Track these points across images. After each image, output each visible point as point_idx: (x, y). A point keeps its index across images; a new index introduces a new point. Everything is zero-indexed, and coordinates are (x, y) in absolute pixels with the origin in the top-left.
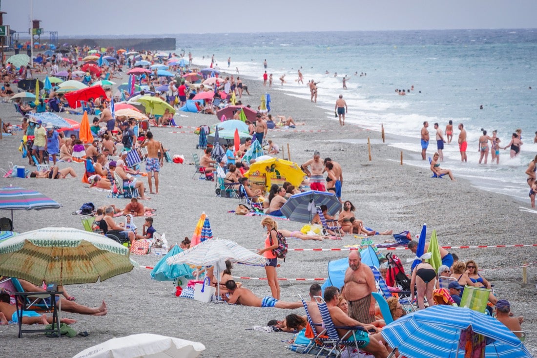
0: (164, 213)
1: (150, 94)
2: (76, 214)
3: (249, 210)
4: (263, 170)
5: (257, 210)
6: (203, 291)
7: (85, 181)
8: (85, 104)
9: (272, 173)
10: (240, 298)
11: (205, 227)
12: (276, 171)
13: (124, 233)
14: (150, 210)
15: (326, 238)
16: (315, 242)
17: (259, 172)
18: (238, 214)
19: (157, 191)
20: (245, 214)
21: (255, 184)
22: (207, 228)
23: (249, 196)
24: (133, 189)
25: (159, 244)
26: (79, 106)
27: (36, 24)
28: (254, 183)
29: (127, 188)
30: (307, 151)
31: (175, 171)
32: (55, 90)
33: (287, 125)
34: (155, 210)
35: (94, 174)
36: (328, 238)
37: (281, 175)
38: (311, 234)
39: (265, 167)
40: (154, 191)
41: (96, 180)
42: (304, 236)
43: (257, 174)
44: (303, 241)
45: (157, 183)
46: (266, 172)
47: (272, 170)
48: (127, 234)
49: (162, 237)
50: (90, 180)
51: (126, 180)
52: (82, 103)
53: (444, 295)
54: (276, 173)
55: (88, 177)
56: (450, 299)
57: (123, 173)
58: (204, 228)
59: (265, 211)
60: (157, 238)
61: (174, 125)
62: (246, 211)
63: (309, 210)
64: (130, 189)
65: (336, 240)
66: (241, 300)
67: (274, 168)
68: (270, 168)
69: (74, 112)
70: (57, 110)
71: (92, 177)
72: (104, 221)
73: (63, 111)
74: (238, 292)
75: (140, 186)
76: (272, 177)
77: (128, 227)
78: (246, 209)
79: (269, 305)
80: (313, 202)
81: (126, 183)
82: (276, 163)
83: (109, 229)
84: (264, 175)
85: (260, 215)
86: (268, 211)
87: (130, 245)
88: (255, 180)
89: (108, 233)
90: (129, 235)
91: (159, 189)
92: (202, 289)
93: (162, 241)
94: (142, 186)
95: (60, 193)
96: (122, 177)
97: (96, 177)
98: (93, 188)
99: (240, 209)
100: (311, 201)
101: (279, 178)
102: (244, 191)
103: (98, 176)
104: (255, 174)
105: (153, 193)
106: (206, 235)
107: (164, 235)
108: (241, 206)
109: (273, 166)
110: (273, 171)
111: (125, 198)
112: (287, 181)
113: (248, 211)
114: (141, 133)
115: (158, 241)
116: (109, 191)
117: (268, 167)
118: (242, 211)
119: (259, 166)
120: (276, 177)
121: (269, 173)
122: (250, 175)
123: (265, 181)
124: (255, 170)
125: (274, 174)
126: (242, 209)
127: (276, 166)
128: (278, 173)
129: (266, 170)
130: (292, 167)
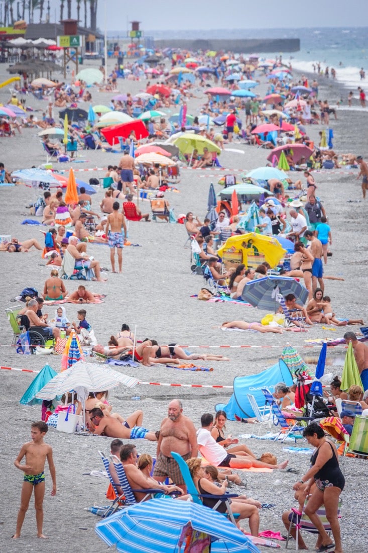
0: (114, 299)
2: (15, 301)
3: (213, 294)
4: (239, 247)
5: (224, 295)
6: (66, 420)
9: (249, 249)
10: (107, 428)
11: (72, 347)
12: (254, 247)
13: (48, 330)
14: (99, 296)
15: (288, 330)
16: (274, 335)
17: (234, 248)
18: (200, 299)
19: (120, 270)
20: (208, 300)
21: (229, 262)
22: (74, 349)
23: (215, 278)
25: (87, 342)
27: (135, 26)
29: (81, 269)
30: (350, 201)
31: (170, 236)
34: (105, 296)
35: (53, 250)
36: (290, 330)
37: (260, 252)
38: (273, 325)
39: (241, 243)
41: (53, 256)
42: (264, 328)
43: (233, 251)
44: (262, 334)
45: (120, 261)
46: (242, 248)
47: (249, 246)
48: (52, 330)
49: (90, 334)
50: (47, 256)
51: (79, 260)
53: (336, 424)
54: (253, 249)
56: (342, 429)
57: (76, 251)
58: (71, 349)
59: (232, 295)
60: (85, 336)
62: (209, 296)
63: (273, 297)
65: (299, 333)
66: (108, 431)
68: (247, 244)
72: (26, 316)
73: (99, 148)
74: (104, 422)
75: (95, 267)
76: (250, 254)
77: (59, 320)
78: (209, 294)
79: (139, 437)
80: (277, 288)
81: (79, 264)
82: (253, 238)
83: (32, 325)
84: (241, 252)
85: (224, 301)
86: (236, 295)
87: (55, 343)
88: (230, 258)
89: (30, 330)
90: (53, 332)
91: (123, 267)
92: (65, 417)
93: (90, 339)
97: (54, 254)
98: (50, 266)
99: (203, 294)
100: (275, 288)
101: (257, 255)
102: (209, 273)
103: (56, 251)
104: (230, 250)
105: (115, 272)
106: (74, 357)
107: (92, 332)
108: (204, 290)
109: (251, 242)
110: (250, 247)
111: (79, 279)
112: (266, 258)
113: (212, 296)
114: (164, 182)
115: (86, 338)
117: (244, 243)
118: (206, 296)
119: (235, 242)
120: (253, 254)
121: (246, 249)
122: (224, 252)
123: (241, 258)
124: (230, 246)
125: (251, 250)
126: (205, 293)
127: (253, 241)
128: (256, 249)
129: (243, 246)
130: (272, 243)
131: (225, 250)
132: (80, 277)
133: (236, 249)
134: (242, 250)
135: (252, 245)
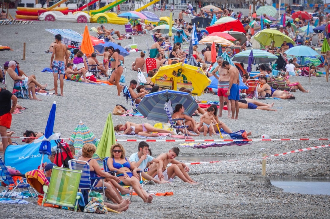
4: (170, 75)
9: (179, 77)
12: (183, 76)
17: (166, 76)
18: (115, 114)
20: (121, 114)
34: (26, 108)
37: (188, 80)
39: (172, 72)
43: (165, 78)
45: (62, 86)
46: (173, 76)
47: (178, 75)
51: (17, 81)
54: (183, 78)
57: (13, 73)
62: (123, 111)
64: (22, 89)
67: (180, 73)
68: (177, 73)
76: (180, 82)
78: (123, 109)
80: (169, 101)
82: (182, 68)
84: (172, 80)
99: (117, 109)
100: (167, 101)
101: (186, 82)
104: (162, 78)
108: (118, 106)
109: (180, 71)
110: (180, 76)
113: (125, 111)
117: (174, 72)
118: (120, 111)
119: (166, 71)
120: (183, 82)
121: (176, 77)
122: (156, 79)
123: (171, 85)
124: (162, 75)
125: (180, 78)
126: (119, 109)
127: (182, 71)
128: (185, 78)
129: (173, 75)
130: (198, 72)
131: (157, 78)
132: (18, 96)
133: (168, 77)
134: (172, 78)
135: (182, 74)
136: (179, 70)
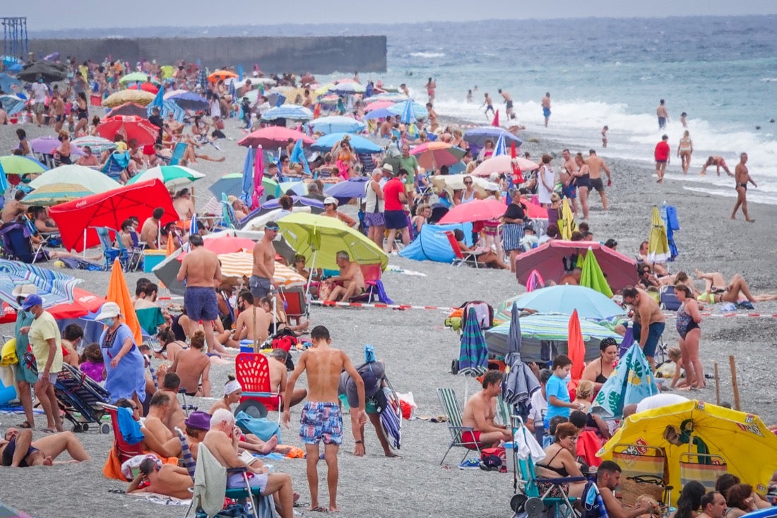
1: (309, 208)
4: (656, 439)
7: (115, 473)
8: (112, 236)
9: (685, 447)
12: (697, 441)
17: (643, 443)
19: (333, 503)
21: (632, 482)
24: (259, 497)
26: (93, 243)
28: (628, 478)
29: (242, 495)
32: (19, 196)
33: (728, 300)
35: (141, 453)
37: (713, 451)
40: (324, 501)
41: (146, 468)
43: (639, 451)
45: (333, 480)
46: (666, 444)
47: (683, 439)
50: (130, 469)
51: (236, 470)
52: (103, 235)
54: (696, 447)
55: (122, 459)
57: (227, 446)
61: (384, 300)
64: (251, 495)
67: (689, 432)
68: (678, 431)
69: (76, 260)
70: (28, 259)
71: (136, 461)
75: (280, 489)
76: (685, 459)
81: (237, 480)
82: (696, 415)
84: (660, 455)
88: (633, 469)
94: (286, 487)
95: (37, 509)
96: (224, 459)
97: (147, 461)
98: (137, 494)
101: (705, 461)
103: (153, 456)
104: (631, 451)
109: (688, 427)
110: (687, 441)
112: (731, 470)
116: (188, 502)
117: (670, 429)
119: (645, 427)
120: (695, 460)
121: (674, 446)
123: (662, 472)
124: (632, 439)
125: (690, 449)
127: (695, 426)
128: (702, 447)
129: (667, 438)
130: (744, 428)
131: (618, 450)
133: (649, 445)
134: (663, 449)
135: (693, 434)
136: (684, 424)
